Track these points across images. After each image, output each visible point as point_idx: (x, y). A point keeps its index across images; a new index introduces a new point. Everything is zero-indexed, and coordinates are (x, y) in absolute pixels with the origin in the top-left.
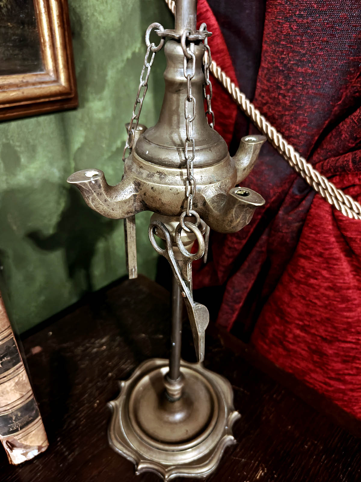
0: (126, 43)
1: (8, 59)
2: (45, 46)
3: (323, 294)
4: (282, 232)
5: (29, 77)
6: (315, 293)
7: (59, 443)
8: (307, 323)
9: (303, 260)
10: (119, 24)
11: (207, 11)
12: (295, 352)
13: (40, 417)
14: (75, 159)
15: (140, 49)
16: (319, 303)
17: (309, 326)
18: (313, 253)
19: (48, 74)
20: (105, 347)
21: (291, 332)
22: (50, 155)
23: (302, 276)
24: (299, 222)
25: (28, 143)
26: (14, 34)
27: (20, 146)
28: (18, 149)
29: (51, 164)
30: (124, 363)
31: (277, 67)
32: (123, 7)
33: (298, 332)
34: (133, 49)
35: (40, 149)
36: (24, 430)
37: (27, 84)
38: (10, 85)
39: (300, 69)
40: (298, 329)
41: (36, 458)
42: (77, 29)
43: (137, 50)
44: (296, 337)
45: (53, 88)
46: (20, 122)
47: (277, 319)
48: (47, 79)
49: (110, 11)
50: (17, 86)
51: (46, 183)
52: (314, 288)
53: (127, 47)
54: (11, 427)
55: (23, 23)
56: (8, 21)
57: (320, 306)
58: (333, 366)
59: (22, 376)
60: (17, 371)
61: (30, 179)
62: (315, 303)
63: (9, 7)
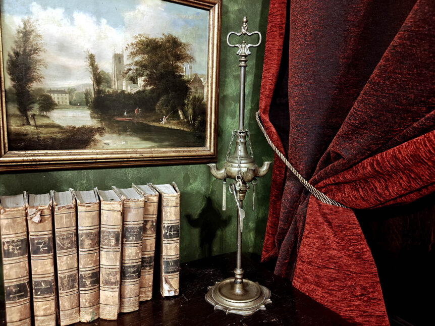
2: (207, 139)
5: (200, 149)
13: (179, 272)
14: (212, 185)
19: (207, 148)
22: (202, 181)
28: (190, 176)
29: (202, 185)
31: (292, 145)
35: (198, 177)
36: (172, 274)
37: (199, 151)
38: (193, 151)
41: (172, 297)
42: (221, 133)
45: (208, 153)
46: (193, 165)
48: (206, 150)
50: (196, 151)
51: (198, 192)
54: (168, 269)
56: (196, 130)
59: (178, 244)
60: (177, 241)
61: (192, 189)
63: (198, 126)
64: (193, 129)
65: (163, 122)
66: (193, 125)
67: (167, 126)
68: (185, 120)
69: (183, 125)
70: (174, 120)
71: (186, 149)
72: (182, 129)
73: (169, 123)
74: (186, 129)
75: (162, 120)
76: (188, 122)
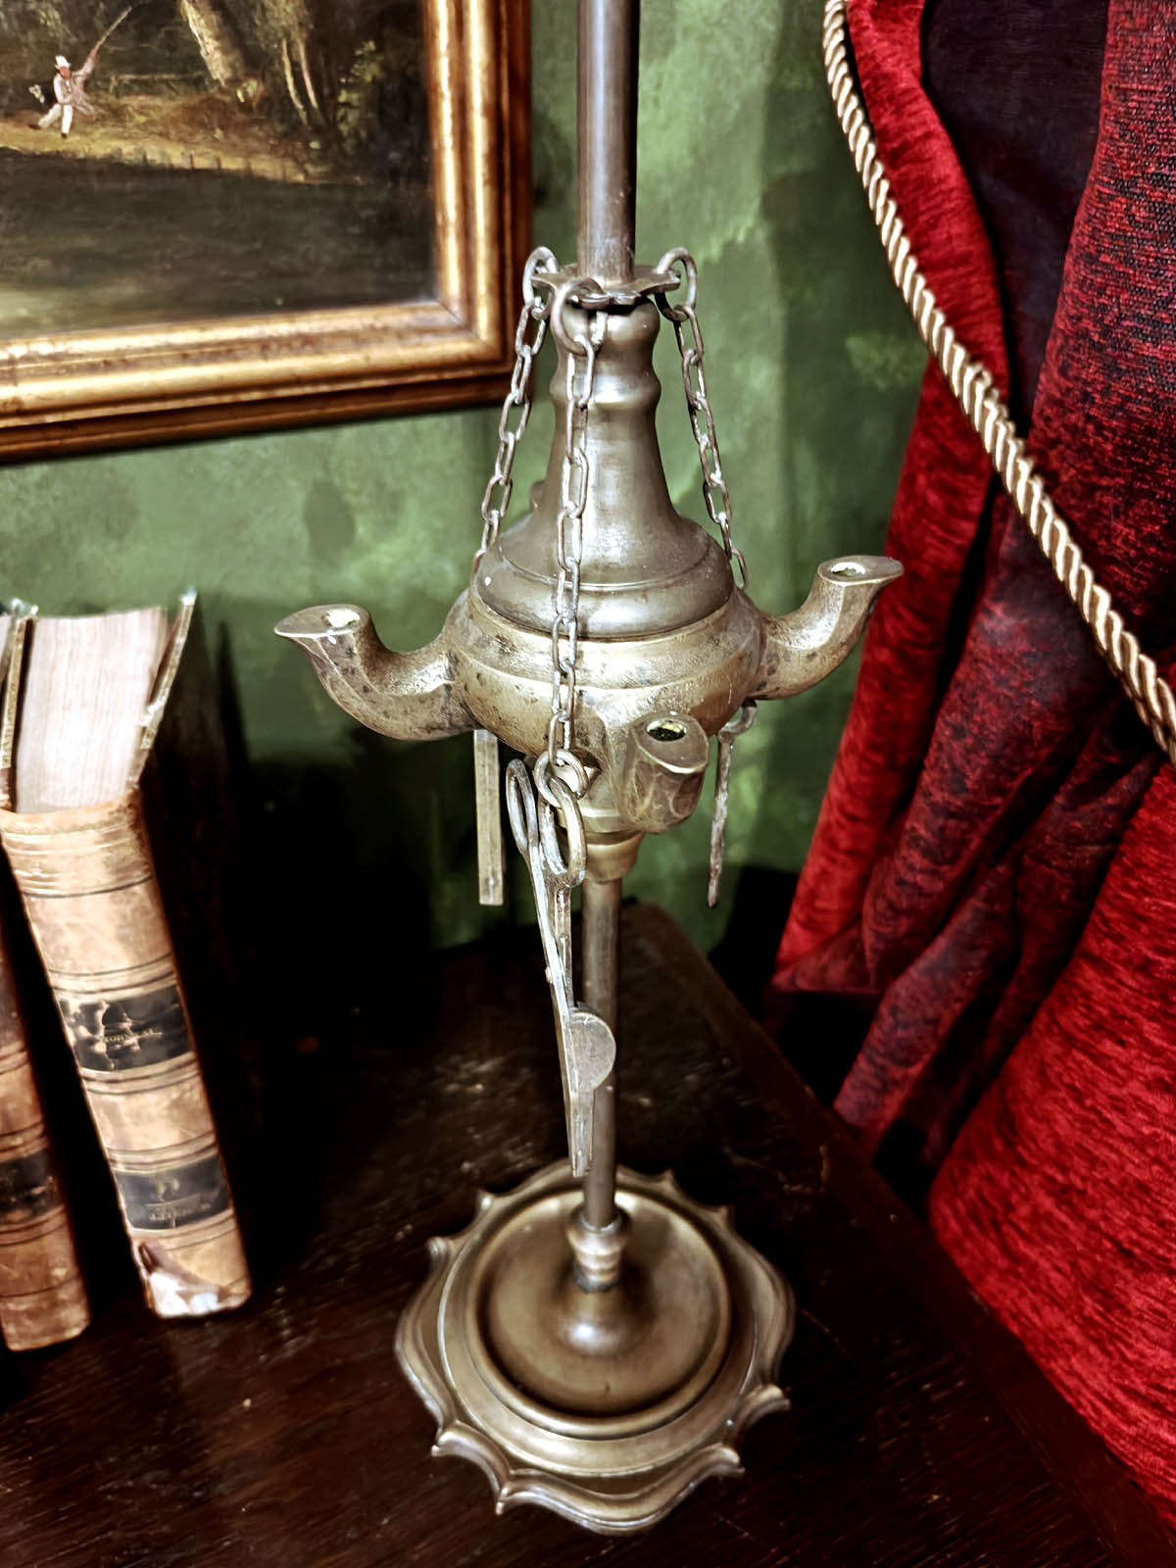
0: (707, 217)
1: (345, 268)
2: (445, 234)
3: (1137, 1098)
4: (1049, 865)
5: (393, 316)
6: (1114, 1090)
7: (278, 1301)
8: (1078, 1183)
9: (1090, 973)
10: (689, 162)
11: (928, 135)
12: (1034, 1267)
13: (230, 1212)
15: (751, 232)
16: (1121, 1127)
17: (1082, 1193)
18: (1123, 955)
19: (446, 306)
20: (479, 1087)
21: (1026, 1198)
22: (438, 524)
23: (1081, 1022)
24: (1097, 842)
25: (380, 485)
26: (367, 205)
27: (357, 493)
28: (351, 499)
29: (439, 549)
30: (513, 1147)
31: (1086, 334)
32: (710, 112)
33: (1047, 1203)
34: (729, 234)
35: (412, 508)
36: (185, 1229)
37: (383, 333)
38: (338, 335)
39: (1148, 349)
40: (1049, 1193)
41: (212, 1317)
42: (559, 179)
43: (741, 237)
44: (1038, 1217)
45: (456, 347)
46: (364, 429)
47: (998, 1145)
48: (442, 318)
49: (664, 127)
50: (356, 338)
51: (417, 598)
52: (1111, 1071)
53: (710, 229)
54: (152, 1211)
55: (394, 174)
56: (355, 170)
57: (1126, 1140)
58: (1142, 1355)
59: (192, 1089)
60: (178, 1071)
62: (1112, 1125)
63: (363, 134)
64: (322, 157)
65: (63, 113)
66: (325, 126)
67: (100, 145)
68: (253, 87)
69: (242, 129)
70: (148, 89)
71: (280, 327)
72: (232, 164)
73: (117, 115)
74: (266, 166)
75: (51, 99)
76: (275, 104)
